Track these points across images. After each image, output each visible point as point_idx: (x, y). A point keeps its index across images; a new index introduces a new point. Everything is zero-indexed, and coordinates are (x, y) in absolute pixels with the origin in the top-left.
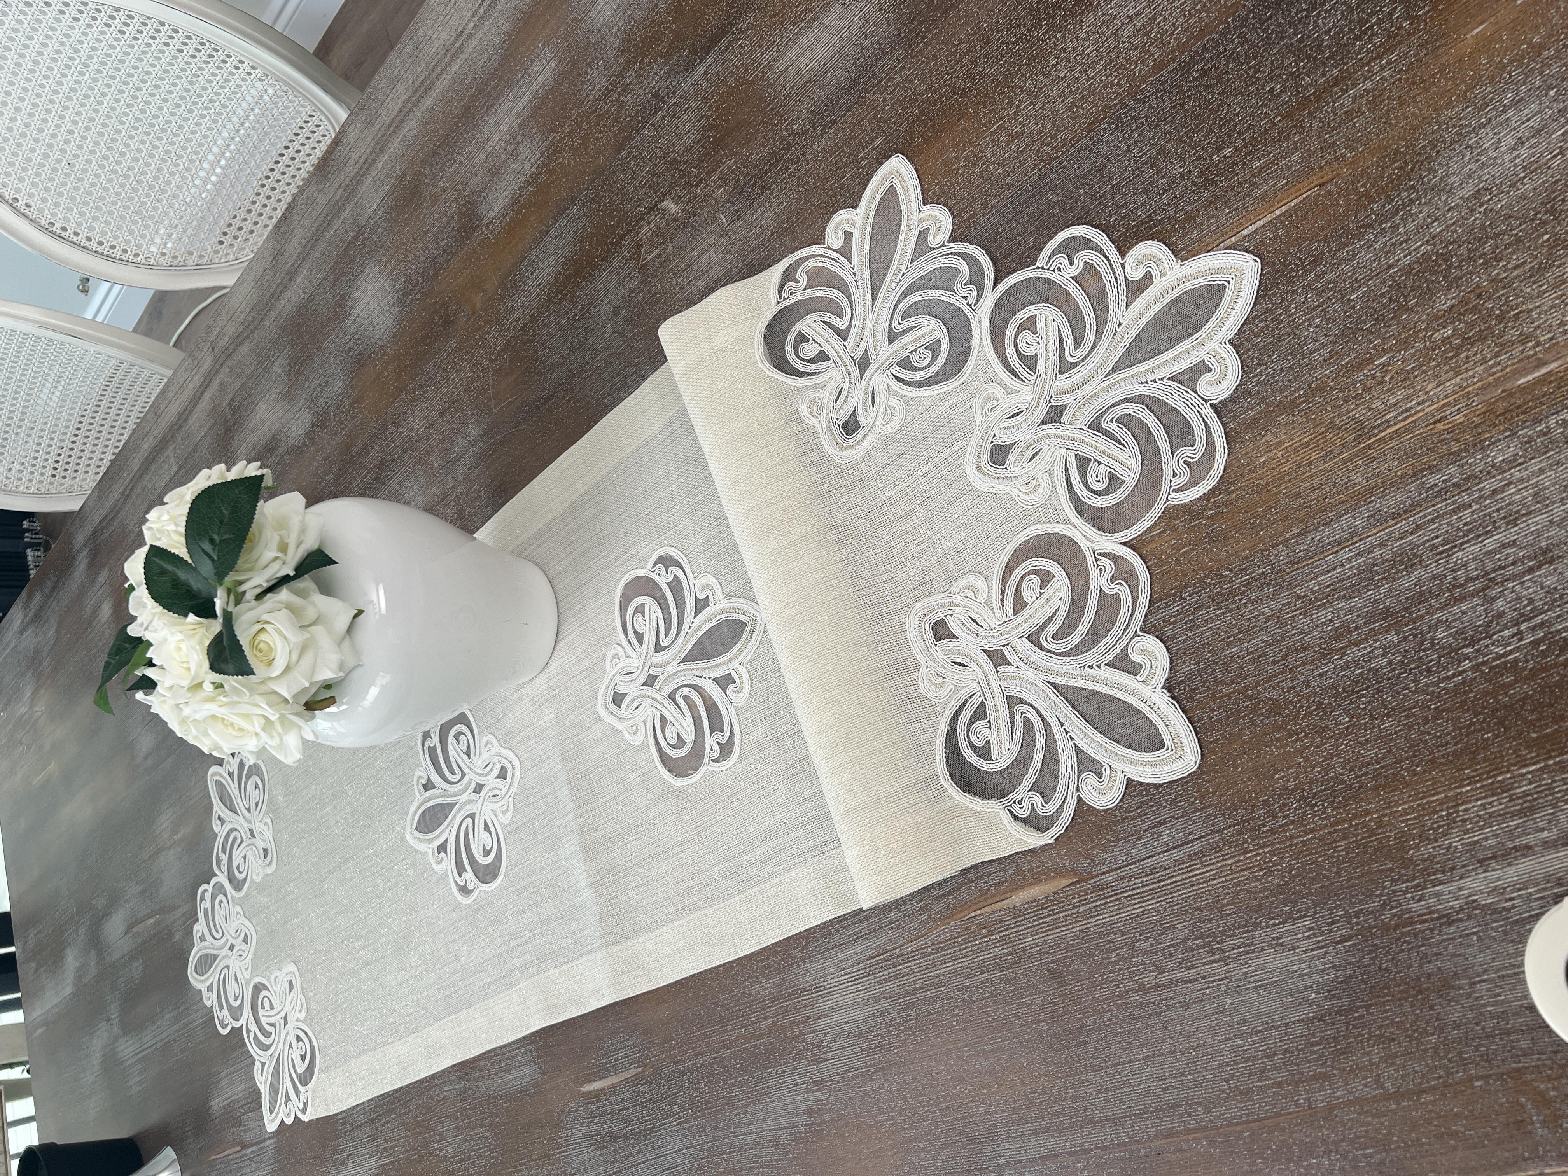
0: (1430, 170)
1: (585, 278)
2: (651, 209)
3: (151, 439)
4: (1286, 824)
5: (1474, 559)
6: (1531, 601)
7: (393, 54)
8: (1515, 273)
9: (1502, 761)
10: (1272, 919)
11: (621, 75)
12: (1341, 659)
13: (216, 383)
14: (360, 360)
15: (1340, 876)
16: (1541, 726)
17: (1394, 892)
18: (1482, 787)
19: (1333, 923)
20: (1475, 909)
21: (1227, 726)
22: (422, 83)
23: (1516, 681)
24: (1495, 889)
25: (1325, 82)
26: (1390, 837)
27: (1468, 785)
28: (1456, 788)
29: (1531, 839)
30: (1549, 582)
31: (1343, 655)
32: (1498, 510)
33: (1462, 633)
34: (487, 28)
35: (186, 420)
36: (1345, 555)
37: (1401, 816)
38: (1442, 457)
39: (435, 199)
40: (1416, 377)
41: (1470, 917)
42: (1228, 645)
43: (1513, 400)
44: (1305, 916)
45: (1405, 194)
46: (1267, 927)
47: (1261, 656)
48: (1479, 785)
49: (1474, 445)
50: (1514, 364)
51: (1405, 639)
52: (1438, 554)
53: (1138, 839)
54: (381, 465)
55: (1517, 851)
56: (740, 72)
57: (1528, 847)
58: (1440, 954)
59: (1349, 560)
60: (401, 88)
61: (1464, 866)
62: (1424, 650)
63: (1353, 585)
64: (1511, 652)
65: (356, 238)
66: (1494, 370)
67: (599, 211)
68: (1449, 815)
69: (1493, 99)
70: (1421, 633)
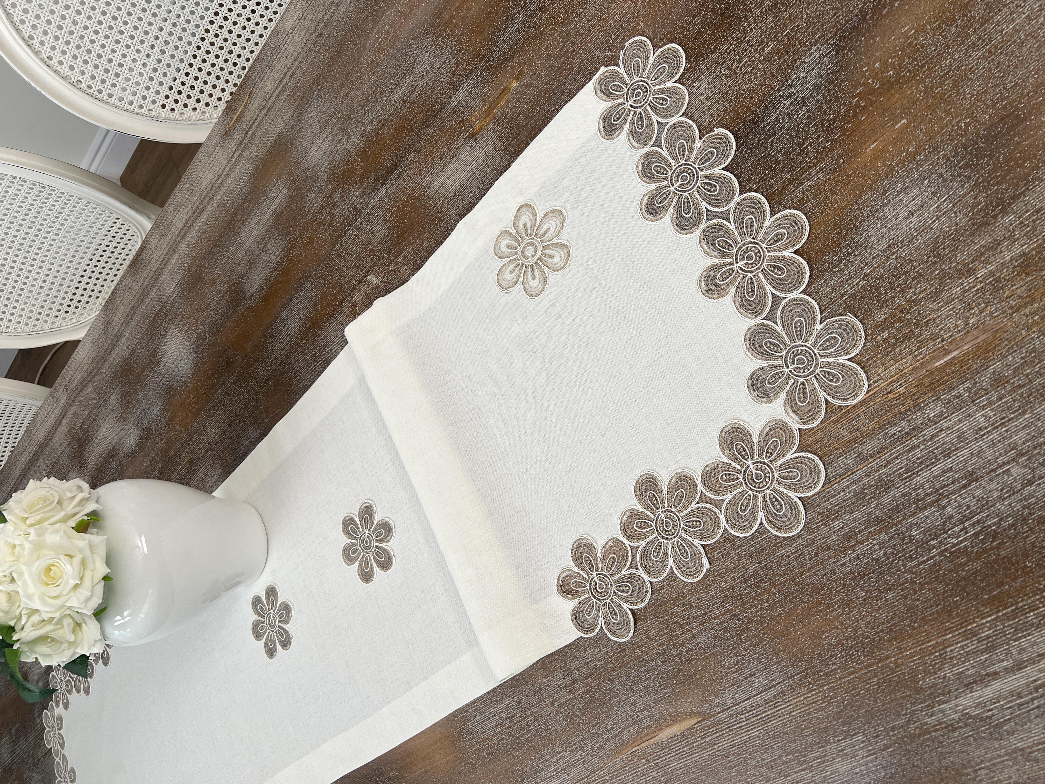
0: (857, 234)
1: (320, 328)
2: (360, 282)
3: (27, 455)
4: (835, 669)
5: (927, 481)
6: (968, 507)
7: (177, 189)
8: (921, 296)
9: (969, 616)
10: (836, 736)
11: (330, 196)
12: (853, 553)
13: (70, 414)
14: (170, 392)
15: (877, 703)
16: (990, 590)
17: (914, 711)
18: (959, 634)
19: (877, 736)
20: (969, 719)
21: (786, 605)
22: (198, 207)
23: (968, 561)
24: (979, 704)
25: (783, 182)
26: (904, 673)
27: (949, 633)
28: (942, 636)
29: (996, 668)
30: (978, 493)
31: (854, 551)
32: (937, 448)
33: (928, 531)
34: (237, 170)
35: (51, 440)
36: (844, 484)
37: (910, 658)
38: (896, 416)
39: (213, 282)
40: (870, 365)
41: (966, 725)
42: (778, 548)
43: (934, 377)
44: (858, 733)
45: (844, 250)
46: (834, 743)
47: (800, 555)
48: (957, 633)
49: (915, 407)
50: (930, 353)
51: (892, 537)
52: (904, 479)
53: (738, 687)
54: (191, 462)
55: (989, 676)
56: (409, 191)
57: (996, 673)
58: (951, 752)
59: (848, 487)
60: (183, 211)
61: (956, 690)
62: (906, 544)
63: (853, 503)
64: (962, 542)
65: (161, 310)
66: (919, 358)
67: (325, 284)
68: (941, 655)
69: (889, 188)
70: (902, 532)
